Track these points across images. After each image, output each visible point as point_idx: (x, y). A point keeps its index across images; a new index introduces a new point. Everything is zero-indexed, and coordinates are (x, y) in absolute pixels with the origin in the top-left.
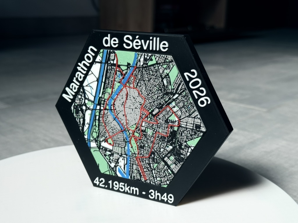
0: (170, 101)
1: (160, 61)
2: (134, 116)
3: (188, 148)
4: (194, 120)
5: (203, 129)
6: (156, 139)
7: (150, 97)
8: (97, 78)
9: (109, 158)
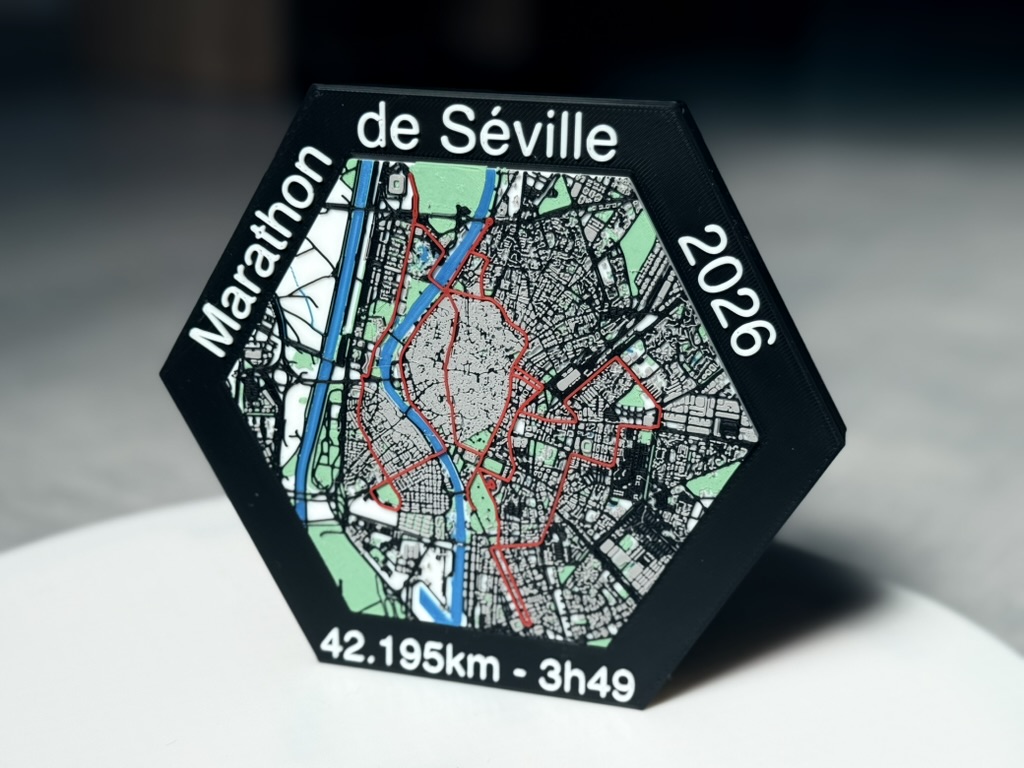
0: (625, 338)
1: (588, 196)
2: (483, 402)
3: (690, 506)
4: (716, 404)
5: (750, 435)
6: (571, 478)
7: (546, 327)
8: (335, 266)
9: (382, 558)
